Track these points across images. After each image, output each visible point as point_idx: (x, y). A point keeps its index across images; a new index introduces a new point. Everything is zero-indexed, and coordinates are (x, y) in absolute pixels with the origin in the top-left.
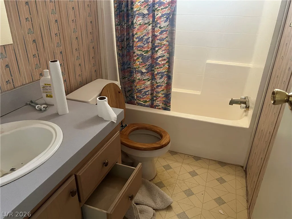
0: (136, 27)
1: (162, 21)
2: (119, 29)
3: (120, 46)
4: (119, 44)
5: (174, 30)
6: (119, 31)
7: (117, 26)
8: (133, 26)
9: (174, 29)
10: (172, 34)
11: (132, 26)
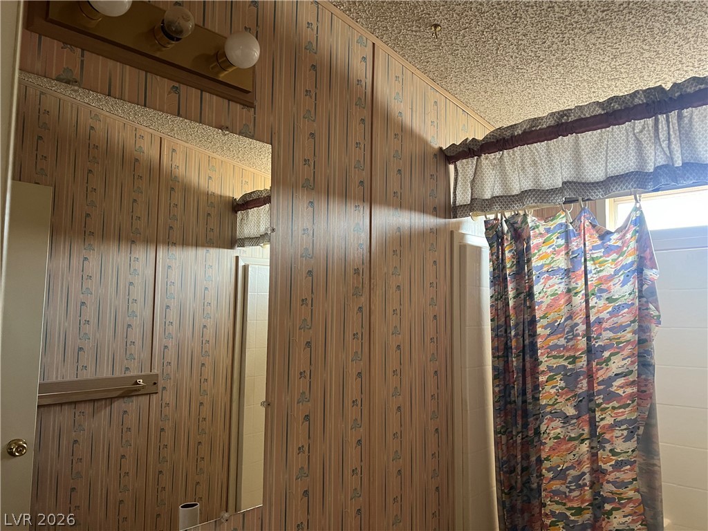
0: (546, 443)
1: (616, 437)
2: (503, 442)
3: (506, 484)
4: (502, 476)
5: (654, 465)
6: (504, 448)
7: (499, 435)
8: (540, 437)
9: (656, 462)
10: (649, 473)
11: (536, 439)
